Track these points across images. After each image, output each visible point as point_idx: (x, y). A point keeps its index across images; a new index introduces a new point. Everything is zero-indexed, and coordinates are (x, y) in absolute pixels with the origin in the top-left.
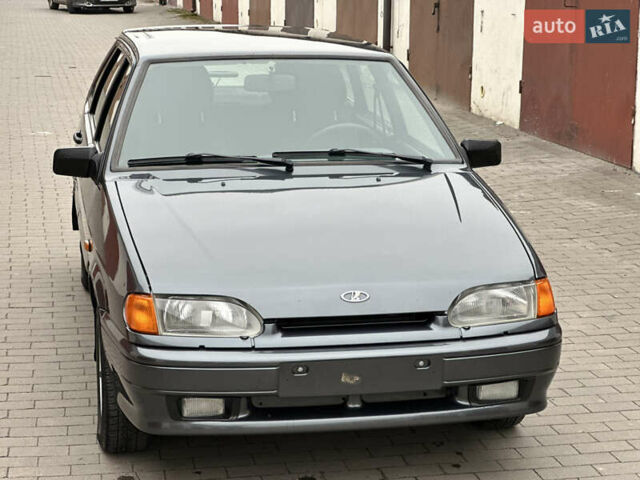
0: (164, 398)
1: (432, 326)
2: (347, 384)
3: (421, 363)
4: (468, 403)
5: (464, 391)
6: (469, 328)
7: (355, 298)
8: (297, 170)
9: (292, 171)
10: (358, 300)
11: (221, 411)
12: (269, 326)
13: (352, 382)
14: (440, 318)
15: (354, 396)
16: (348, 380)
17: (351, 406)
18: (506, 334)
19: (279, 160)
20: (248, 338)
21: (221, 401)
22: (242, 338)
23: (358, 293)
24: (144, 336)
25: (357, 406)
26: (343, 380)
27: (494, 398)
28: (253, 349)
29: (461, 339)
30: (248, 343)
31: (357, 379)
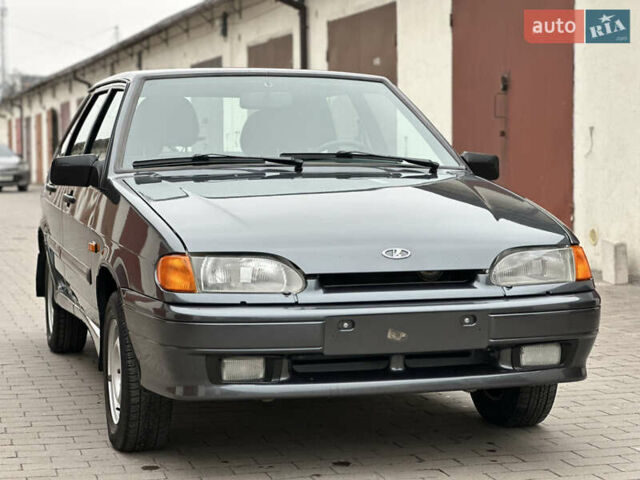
0: (203, 358)
1: (475, 284)
3: (467, 320)
4: (511, 368)
5: (506, 354)
6: (511, 287)
8: (305, 170)
9: (301, 170)
10: (400, 256)
11: (261, 376)
12: (312, 282)
13: (398, 339)
15: (397, 354)
16: (394, 336)
17: (394, 369)
18: (547, 294)
19: (289, 158)
20: (290, 294)
21: (261, 361)
22: (285, 294)
23: (399, 250)
24: (177, 294)
25: (400, 369)
26: (389, 336)
27: (536, 364)
28: (296, 304)
29: (506, 298)
30: (291, 299)
31: (404, 335)
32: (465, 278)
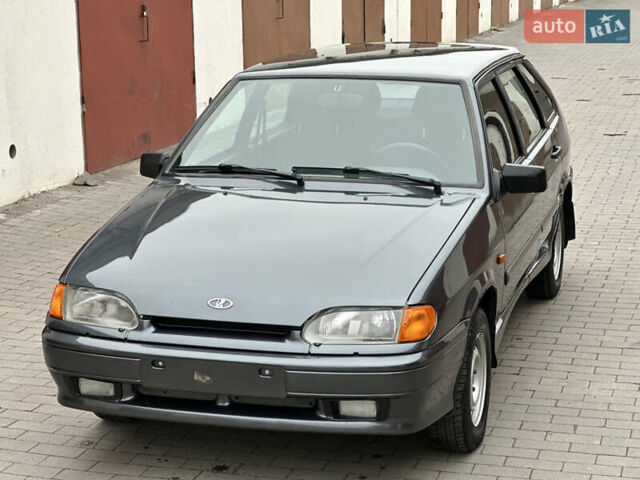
0: (62, 376)
2: (199, 382)
3: (267, 372)
4: (324, 416)
5: (322, 404)
6: (320, 345)
7: (219, 305)
8: (308, 185)
9: (303, 185)
10: (221, 307)
11: (112, 393)
12: (146, 322)
13: (204, 381)
14: (299, 332)
15: (222, 395)
16: (200, 379)
17: (221, 404)
20: (123, 330)
21: (111, 385)
22: (120, 330)
23: (223, 301)
25: (227, 404)
26: (196, 378)
27: (354, 415)
28: (125, 340)
29: (309, 354)
30: (122, 336)
31: (208, 379)
32: (281, 332)
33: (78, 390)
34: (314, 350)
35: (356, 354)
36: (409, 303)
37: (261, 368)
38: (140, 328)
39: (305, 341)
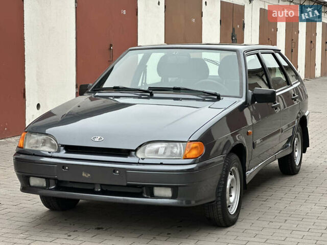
2: (85, 177)
3: (117, 172)
4: (146, 196)
6: (144, 159)
7: (97, 140)
8: (155, 95)
9: (153, 95)
11: (45, 185)
12: (62, 148)
13: (87, 177)
14: (133, 153)
15: (97, 184)
16: (85, 175)
17: (97, 190)
20: (51, 152)
21: (44, 180)
22: (49, 152)
23: (99, 137)
25: (99, 190)
26: (83, 175)
28: (51, 157)
29: (138, 163)
31: (89, 175)
32: (126, 153)
33: (29, 184)
34: (141, 161)
35: (161, 164)
36: (190, 140)
37: (115, 170)
38: (59, 151)
39: (137, 157)
